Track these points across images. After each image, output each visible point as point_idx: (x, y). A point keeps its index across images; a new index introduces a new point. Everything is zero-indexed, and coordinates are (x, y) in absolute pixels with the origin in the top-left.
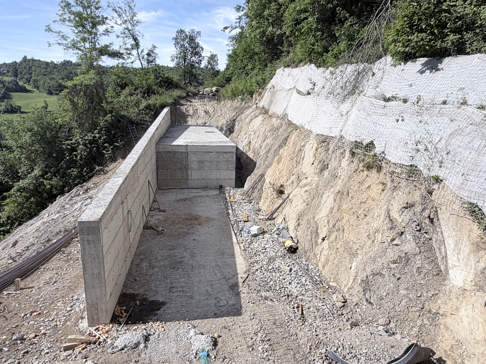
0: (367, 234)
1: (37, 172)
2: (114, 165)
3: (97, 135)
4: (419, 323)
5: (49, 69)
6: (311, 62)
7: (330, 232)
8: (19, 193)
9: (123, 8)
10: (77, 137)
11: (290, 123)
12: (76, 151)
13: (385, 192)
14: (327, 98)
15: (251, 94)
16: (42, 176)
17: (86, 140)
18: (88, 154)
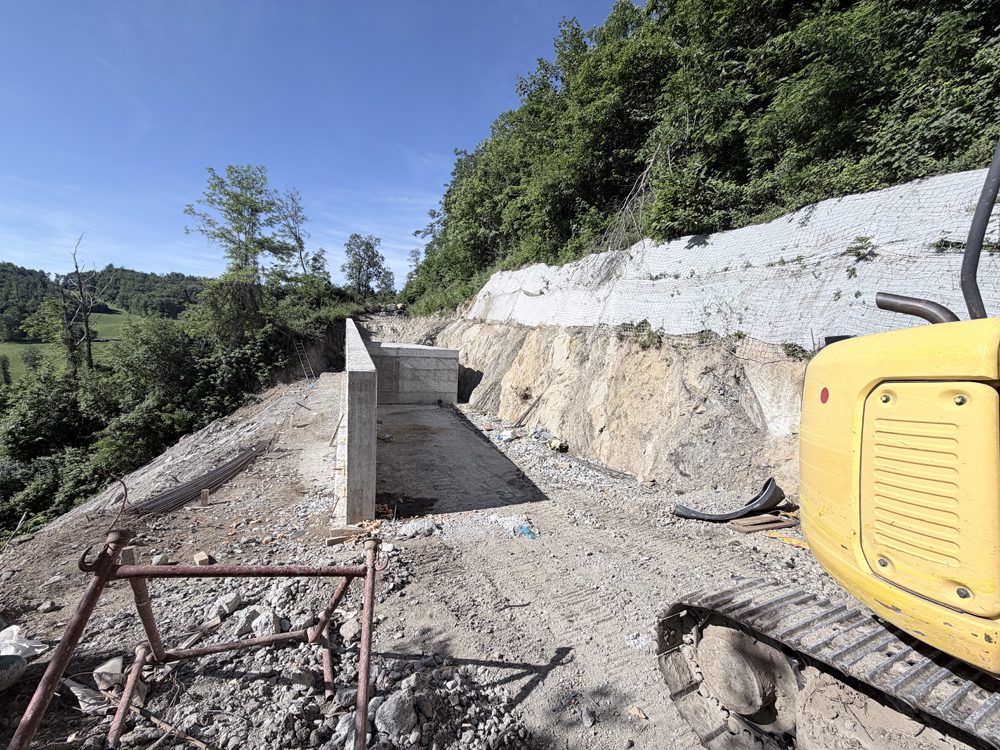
0: (659, 412)
1: (150, 401)
2: (271, 391)
3: (249, 352)
4: (749, 481)
5: (147, 283)
6: (538, 261)
7: (609, 421)
8: (118, 433)
9: (284, 201)
10: (219, 354)
11: (521, 327)
12: (216, 372)
13: (672, 367)
14: (575, 288)
15: (454, 307)
16: (159, 408)
17: (232, 358)
18: (234, 376)
